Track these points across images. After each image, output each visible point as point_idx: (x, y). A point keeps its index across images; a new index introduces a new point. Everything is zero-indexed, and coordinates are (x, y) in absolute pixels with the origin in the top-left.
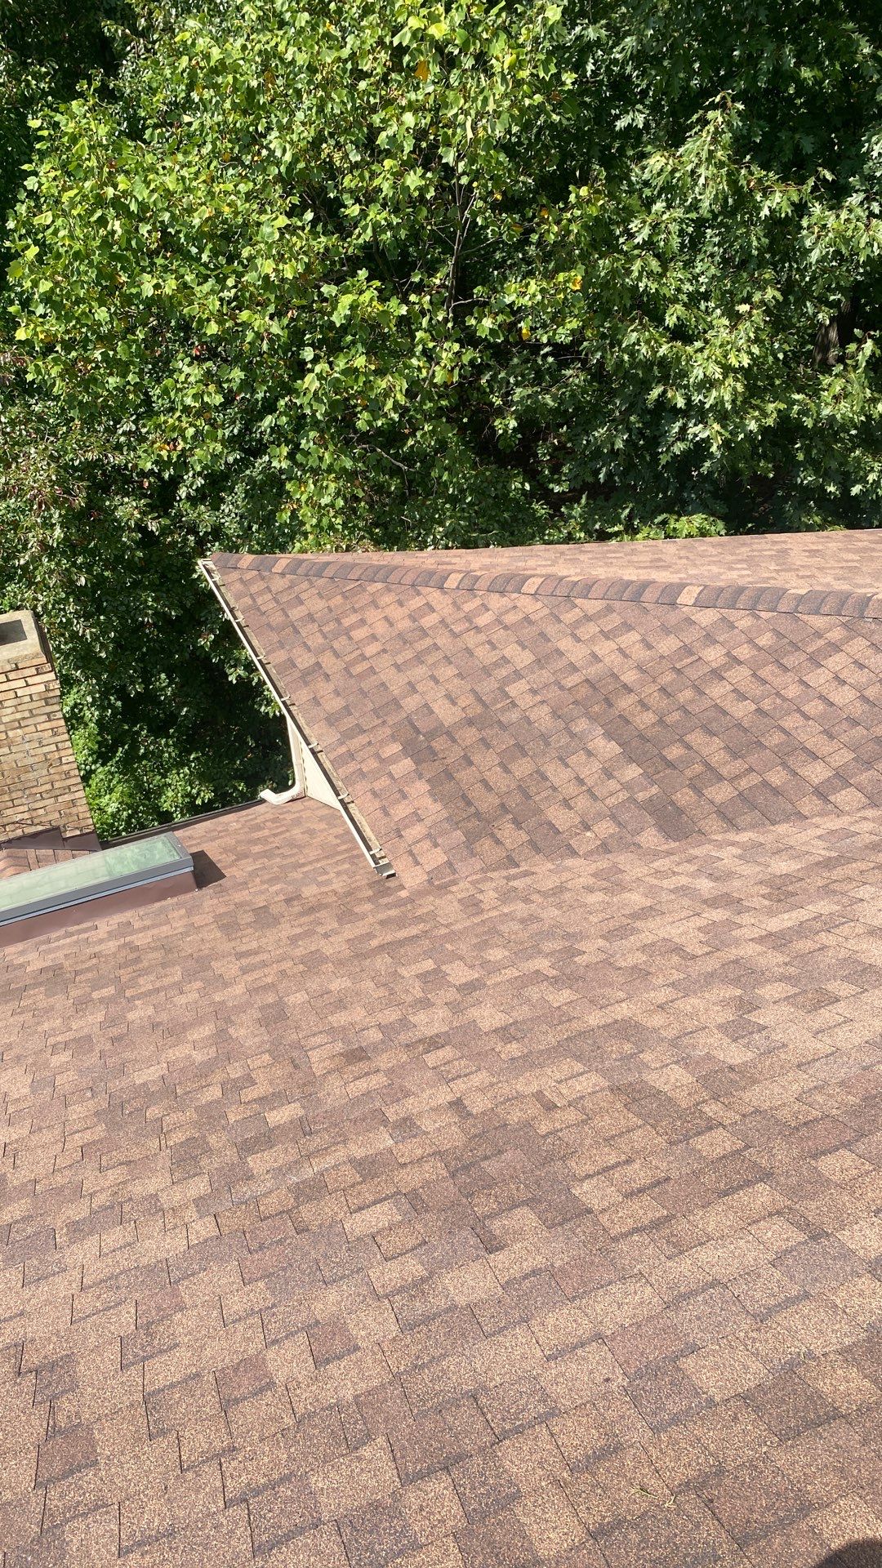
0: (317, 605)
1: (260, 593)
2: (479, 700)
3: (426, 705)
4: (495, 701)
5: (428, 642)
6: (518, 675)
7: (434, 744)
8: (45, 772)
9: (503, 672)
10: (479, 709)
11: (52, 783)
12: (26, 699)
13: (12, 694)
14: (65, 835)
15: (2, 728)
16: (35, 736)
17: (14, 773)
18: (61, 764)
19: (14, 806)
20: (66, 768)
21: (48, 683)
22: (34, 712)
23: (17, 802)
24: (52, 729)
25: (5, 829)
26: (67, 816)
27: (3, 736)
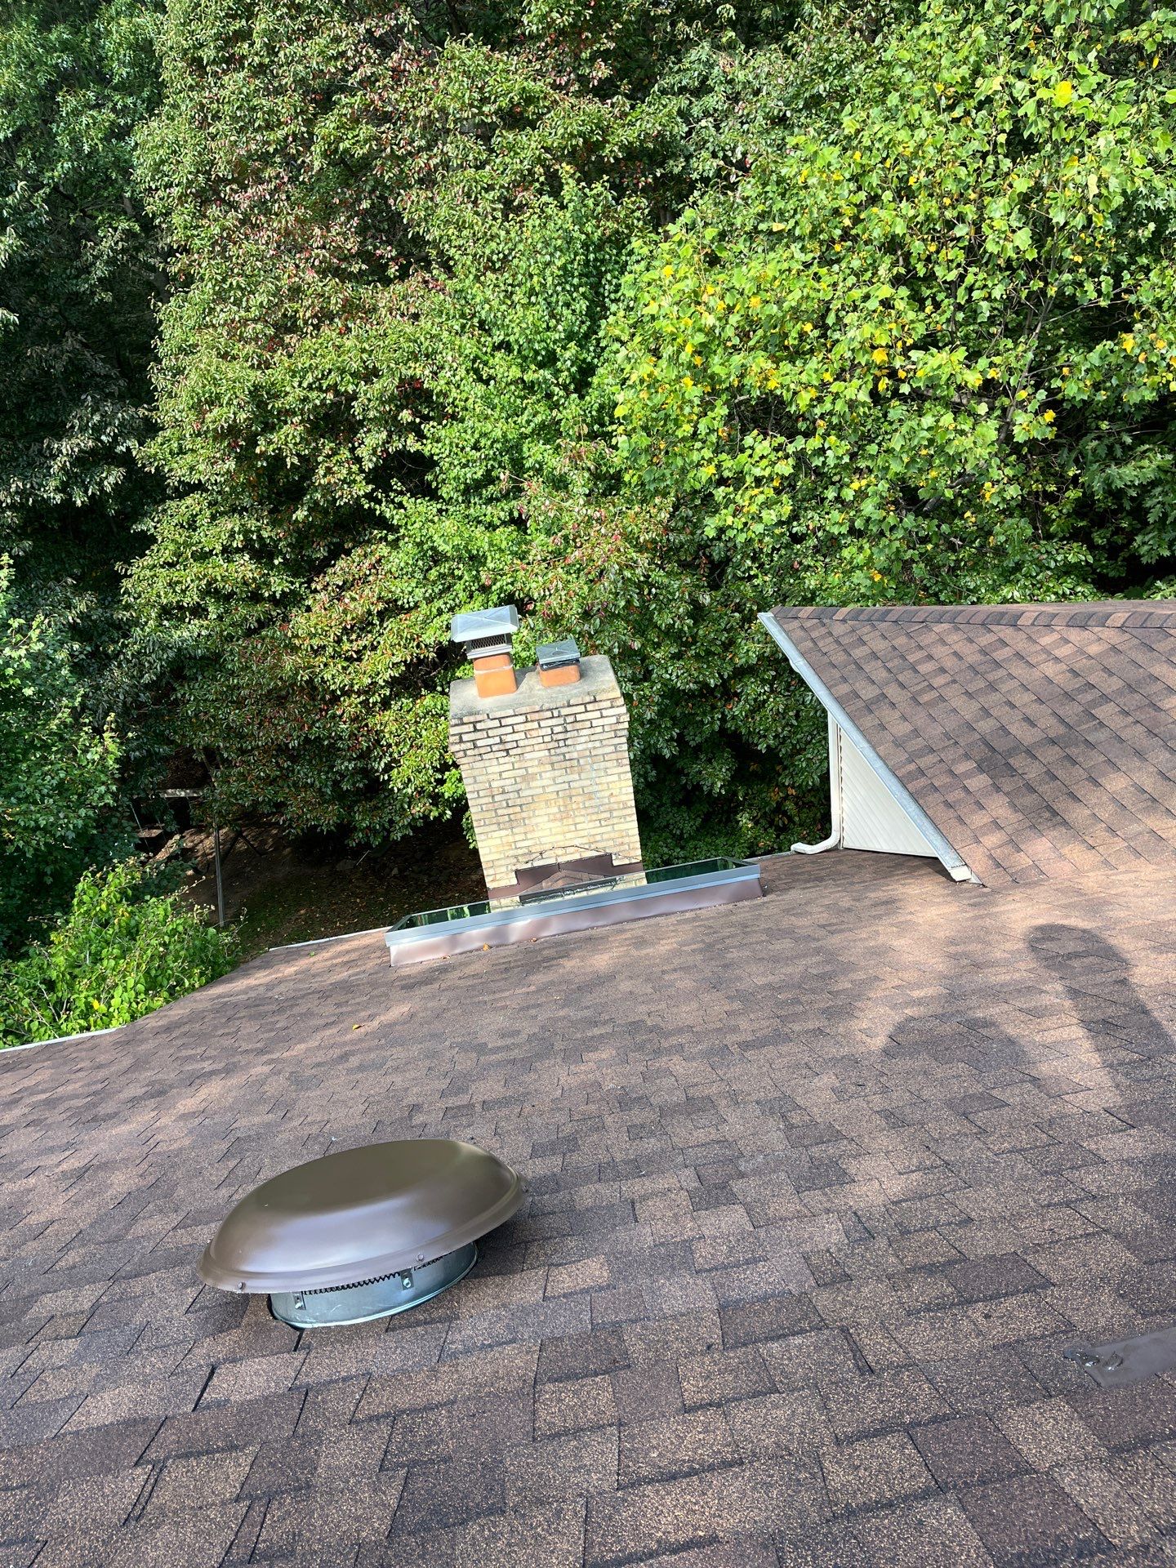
0: (880, 646)
1: (823, 637)
2: (1062, 721)
3: (1003, 728)
4: (1080, 723)
5: (1001, 673)
6: (1105, 698)
7: (1011, 761)
8: (606, 801)
9: (1089, 697)
10: (1062, 730)
11: (611, 811)
12: (600, 730)
13: (588, 724)
14: (616, 863)
15: (575, 755)
16: (603, 765)
17: (580, 799)
18: (620, 793)
19: (576, 830)
20: (624, 798)
21: (619, 715)
22: (604, 743)
23: (579, 827)
24: (617, 760)
25: (566, 851)
26: (619, 845)
27: (575, 763)
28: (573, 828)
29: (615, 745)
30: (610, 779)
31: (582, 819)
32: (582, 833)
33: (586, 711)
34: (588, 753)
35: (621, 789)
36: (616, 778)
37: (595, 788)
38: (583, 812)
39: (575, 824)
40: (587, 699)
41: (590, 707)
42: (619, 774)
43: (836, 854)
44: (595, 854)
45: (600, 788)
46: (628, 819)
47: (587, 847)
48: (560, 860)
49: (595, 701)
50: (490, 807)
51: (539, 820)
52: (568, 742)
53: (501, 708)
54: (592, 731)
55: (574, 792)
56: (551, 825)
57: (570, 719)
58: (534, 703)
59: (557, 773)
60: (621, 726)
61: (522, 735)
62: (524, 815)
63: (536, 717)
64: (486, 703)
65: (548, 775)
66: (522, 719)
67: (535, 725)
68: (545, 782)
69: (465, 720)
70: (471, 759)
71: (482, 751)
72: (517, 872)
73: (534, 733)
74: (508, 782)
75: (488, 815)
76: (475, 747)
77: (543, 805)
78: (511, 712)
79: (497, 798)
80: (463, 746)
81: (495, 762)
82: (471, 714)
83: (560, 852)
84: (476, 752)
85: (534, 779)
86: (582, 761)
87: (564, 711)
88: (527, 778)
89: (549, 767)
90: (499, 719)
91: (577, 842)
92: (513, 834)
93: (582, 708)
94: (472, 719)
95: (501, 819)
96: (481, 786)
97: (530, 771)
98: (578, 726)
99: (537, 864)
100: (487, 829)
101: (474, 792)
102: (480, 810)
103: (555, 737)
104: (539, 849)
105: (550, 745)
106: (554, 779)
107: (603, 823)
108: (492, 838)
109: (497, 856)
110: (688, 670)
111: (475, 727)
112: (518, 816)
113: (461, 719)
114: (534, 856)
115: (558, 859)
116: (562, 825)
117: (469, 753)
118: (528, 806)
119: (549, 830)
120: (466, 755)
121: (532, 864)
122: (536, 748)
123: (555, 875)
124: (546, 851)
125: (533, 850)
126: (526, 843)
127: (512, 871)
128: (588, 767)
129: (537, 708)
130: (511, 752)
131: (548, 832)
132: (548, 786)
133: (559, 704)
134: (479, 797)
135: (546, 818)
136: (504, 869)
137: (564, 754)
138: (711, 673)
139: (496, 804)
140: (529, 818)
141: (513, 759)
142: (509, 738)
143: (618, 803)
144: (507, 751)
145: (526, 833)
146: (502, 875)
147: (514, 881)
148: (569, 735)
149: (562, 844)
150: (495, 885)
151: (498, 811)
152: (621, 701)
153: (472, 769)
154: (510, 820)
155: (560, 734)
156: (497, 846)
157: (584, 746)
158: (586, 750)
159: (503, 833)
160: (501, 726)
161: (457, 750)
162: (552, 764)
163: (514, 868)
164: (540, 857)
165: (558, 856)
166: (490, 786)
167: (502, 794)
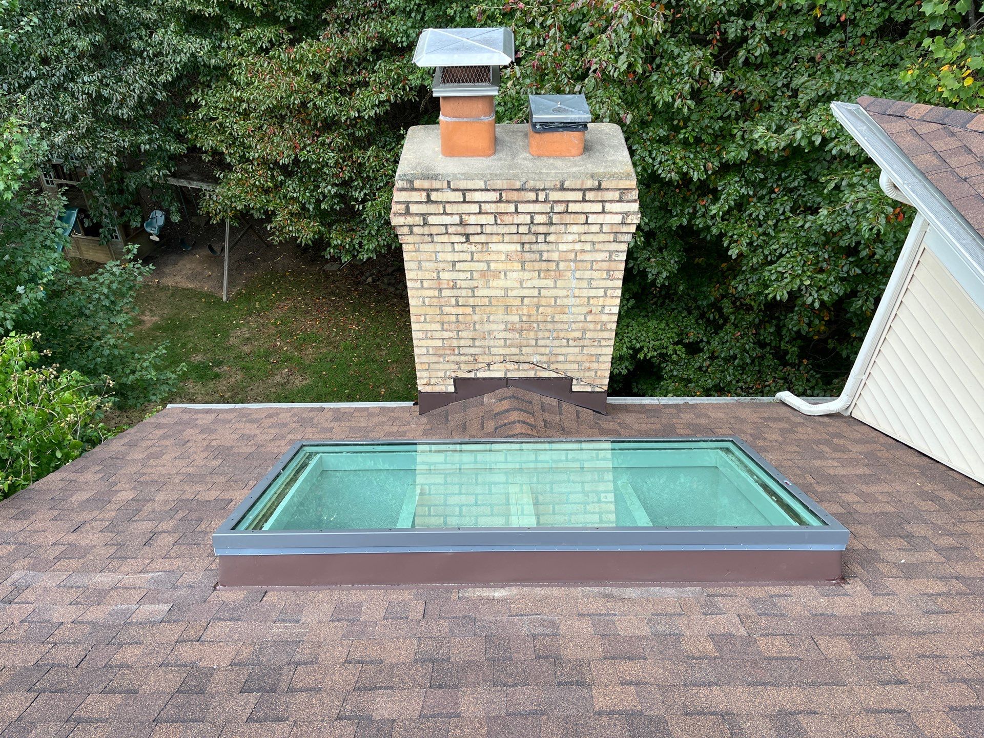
1: (955, 153)
8: (582, 318)
11: (584, 331)
12: (595, 228)
13: (582, 219)
14: (575, 388)
15: (555, 256)
16: (588, 274)
17: (549, 310)
18: (602, 312)
19: (537, 345)
20: (605, 318)
21: (627, 214)
22: (597, 246)
23: (540, 342)
24: (608, 271)
25: (519, 367)
26: (585, 370)
27: (553, 266)
28: (533, 342)
29: (611, 253)
30: (593, 293)
31: (547, 334)
32: (543, 350)
33: (584, 201)
34: (572, 256)
35: (603, 307)
36: (601, 293)
37: (572, 301)
38: (550, 326)
39: (537, 339)
40: (589, 184)
41: (590, 196)
42: (606, 289)
43: (838, 424)
44: (554, 375)
45: (578, 301)
46: (603, 343)
47: (545, 366)
48: (509, 375)
49: (599, 188)
50: (435, 301)
51: (494, 327)
52: (551, 238)
53: (467, 176)
54: (585, 228)
55: (543, 301)
56: (509, 335)
57: (559, 208)
58: (516, 177)
59: (527, 275)
60: (625, 229)
61: (491, 219)
62: (476, 318)
63: (514, 196)
64: (449, 166)
65: (515, 275)
66: (494, 196)
67: (511, 208)
68: (509, 284)
69: (417, 184)
70: (417, 239)
71: (434, 230)
72: (457, 381)
73: (508, 220)
74: (463, 276)
75: (430, 311)
76: (426, 224)
77: (501, 310)
78: (481, 185)
79: (445, 293)
80: (410, 220)
81: (449, 248)
82: (426, 177)
83: (512, 366)
84: (426, 230)
85: (496, 277)
86: (562, 265)
87: (555, 196)
88: (488, 274)
89: (517, 266)
90: (464, 191)
91: (534, 359)
92: (458, 337)
93: (578, 196)
94: (426, 184)
95: (446, 318)
96: (427, 275)
97: (493, 266)
98: (568, 219)
99: (481, 375)
100: (428, 327)
101: (416, 280)
102: (421, 303)
103: (534, 229)
104: (488, 359)
105: (526, 239)
106: (521, 282)
107: (571, 342)
108: (431, 338)
109: (435, 359)
110: (673, 157)
111: (428, 196)
112: (468, 318)
113: (412, 182)
114: (480, 365)
115: (508, 373)
116: (521, 337)
117: (415, 229)
118: (482, 308)
119: (503, 340)
120: (412, 233)
121: (476, 374)
122: (506, 238)
123: (501, 391)
124: (495, 363)
125: (480, 359)
126: (472, 351)
127: (450, 377)
128: (569, 274)
129: (518, 185)
130: (472, 239)
131: (502, 343)
132: (512, 289)
133: (549, 185)
134: (422, 287)
135: (502, 326)
136: (441, 374)
137: (541, 253)
138: (697, 165)
139: (443, 300)
140: (482, 322)
141: (473, 248)
142: (472, 220)
143: (596, 323)
144: (467, 236)
145: (474, 339)
146: (436, 380)
147: (451, 389)
148: (553, 229)
149: (516, 358)
150: (428, 389)
151: (443, 308)
152: (635, 195)
153: (418, 251)
154: (458, 322)
155: (541, 226)
156: (436, 348)
157: (570, 246)
158: (571, 251)
159: (446, 334)
160: (464, 202)
161: (402, 224)
162: (523, 263)
163: (453, 375)
164: (487, 368)
165: (509, 371)
166: (439, 276)
167: (453, 288)
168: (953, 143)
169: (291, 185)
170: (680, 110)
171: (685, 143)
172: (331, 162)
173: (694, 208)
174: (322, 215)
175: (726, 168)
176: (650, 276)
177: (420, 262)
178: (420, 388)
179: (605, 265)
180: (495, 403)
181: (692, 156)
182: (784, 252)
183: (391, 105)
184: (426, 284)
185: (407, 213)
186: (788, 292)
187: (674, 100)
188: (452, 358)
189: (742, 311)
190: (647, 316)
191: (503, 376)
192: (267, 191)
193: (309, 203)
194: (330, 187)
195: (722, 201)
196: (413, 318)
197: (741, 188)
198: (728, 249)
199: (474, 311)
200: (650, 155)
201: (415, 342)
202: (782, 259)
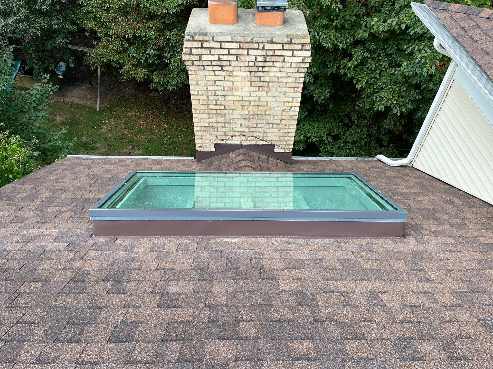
8: (280, 113)
11: (281, 120)
12: (288, 65)
14: (276, 150)
15: (267, 79)
16: (284, 89)
17: (264, 108)
18: (290, 110)
19: (257, 127)
20: (292, 113)
21: (305, 57)
22: (289, 74)
23: (259, 126)
24: (294, 88)
25: (248, 138)
26: (281, 141)
27: (266, 84)
28: (255, 126)
29: (296, 78)
30: (286, 99)
31: (262, 121)
32: (260, 130)
33: (283, 49)
34: (276, 79)
35: (291, 107)
36: (290, 99)
37: (275, 104)
38: (264, 117)
39: (257, 124)
40: (286, 40)
41: (286, 47)
42: (293, 98)
43: (406, 171)
44: (265, 143)
45: (279, 104)
46: (291, 127)
47: (261, 138)
48: (243, 143)
49: (291, 43)
50: (205, 102)
51: (235, 117)
52: (265, 69)
53: (222, 34)
54: (283, 64)
55: (261, 104)
56: (243, 121)
57: (270, 53)
58: (247, 35)
59: (253, 89)
60: (303, 65)
61: (234, 58)
62: (226, 112)
63: (247, 46)
64: (212, 29)
65: (246, 89)
66: (236, 45)
67: (245, 52)
68: (243, 94)
69: (196, 38)
70: (196, 68)
71: (205, 63)
72: (216, 145)
73: (243, 58)
74: (220, 89)
75: (202, 107)
76: (200, 59)
77: (239, 108)
78: (229, 39)
79: (210, 98)
80: (192, 57)
81: (212, 73)
82: (201, 34)
83: (244, 138)
84: (201, 63)
85: (237, 90)
86: (271, 84)
87: (268, 46)
88: (232, 88)
89: (248, 84)
90: (221, 42)
91: (256, 134)
92: (217, 122)
93: (280, 46)
94: (201, 38)
95: (211, 112)
96: (201, 88)
97: (235, 84)
98: (275, 59)
99: (228, 142)
100: (201, 116)
101: (195, 90)
102: (198, 103)
103: (257, 64)
104: (232, 134)
105: (252, 69)
106: (250, 92)
107: (274, 126)
108: (203, 122)
109: (205, 133)
110: (330, 36)
111: (202, 45)
112: (222, 112)
113: (193, 37)
114: (228, 137)
115: (242, 142)
116: (249, 123)
117: (195, 63)
118: (229, 106)
119: (240, 124)
120: (193, 64)
121: (226, 142)
122: (243, 69)
123: (238, 151)
124: (235, 136)
125: (228, 134)
126: (224, 129)
127: (213, 143)
128: (274, 89)
129: (249, 40)
130: (225, 68)
131: (239, 125)
132: (245, 96)
133: (265, 40)
134: (198, 94)
135: (240, 117)
136: (208, 141)
137: (260, 77)
138: (342, 40)
139: (209, 101)
140: (229, 114)
141: (225, 74)
142: (225, 58)
143: (287, 116)
144: (222, 67)
145: (225, 123)
146: (206, 145)
147: (213, 149)
148: (266, 64)
149: (246, 134)
150: (201, 149)
151: (209, 106)
152: (309, 47)
153: (197, 74)
154: (217, 113)
155: (260, 62)
156: (205, 127)
157: (275, 74)
158: (275, 77)
159: (211, 120)
160: (221, 48)
161: (188, 59)
162: (251, 82)
163: (214, 142)
164: (231, 139)
165: (243, 140)
166: (207, 89)
167: (214, 95)
168: (471, 23)
169: (132, 50)
170: (334, 9)
171: (337, 29)
172: (153, 37)
173: (339, 64)
174: (148, 66)
175: (356, 43)
176: (315, 98)
177: (197, 81)
178: (197, 149)
179: (293, 85)
180: (235, 157)
181: (339, 36)
182: (384, 87)
183: (184, 6)
184: (200, 93)
185: (191, 53)
186: (385, 107)
187: (332, 5)
188: (214, 133)
189: (361, 119)
190: (314, 121)
191: (240, 143)
192: (119, 52)
193: (142, 59)
194: (152, 51)
195: (354, 60)
196: (194, 111)
197: (364, 53)
198: (356, 85)
199: (225, 108)
200: (318, 34)
201: (195, 124)
202: (383, 90)
